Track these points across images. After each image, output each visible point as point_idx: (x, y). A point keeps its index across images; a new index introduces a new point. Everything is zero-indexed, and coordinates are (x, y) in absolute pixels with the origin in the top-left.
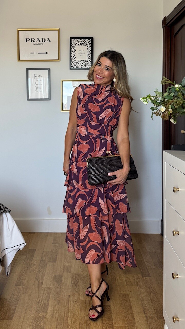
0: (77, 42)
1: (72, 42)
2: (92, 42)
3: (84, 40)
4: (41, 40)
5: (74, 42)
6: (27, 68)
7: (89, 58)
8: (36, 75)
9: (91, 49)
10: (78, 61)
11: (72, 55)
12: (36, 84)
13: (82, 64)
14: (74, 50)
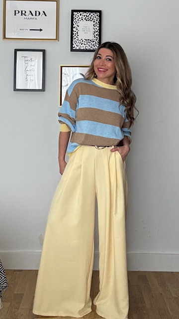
0: (80, 17)
1: (74, 16)
2: (100, 16)
3: (90, 14)
4: (34, 13)
5: (77, 16)
6: (16, 48)
7: (96, 36)
8: (26, 59)
9: (98, 26)
10: (81, 41)
11: (74, 32)
12: (26, 70)
13: (86, 45)
14: (76, 26)
